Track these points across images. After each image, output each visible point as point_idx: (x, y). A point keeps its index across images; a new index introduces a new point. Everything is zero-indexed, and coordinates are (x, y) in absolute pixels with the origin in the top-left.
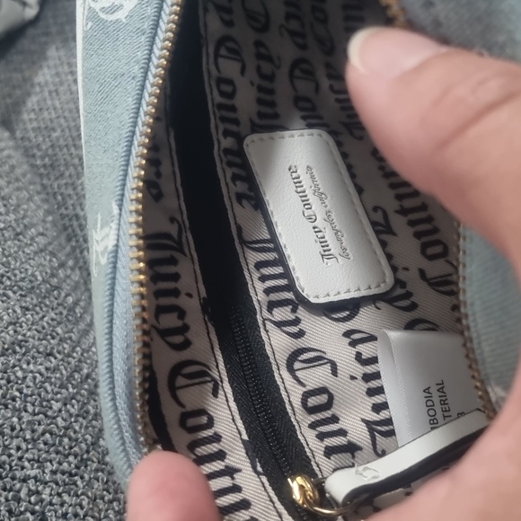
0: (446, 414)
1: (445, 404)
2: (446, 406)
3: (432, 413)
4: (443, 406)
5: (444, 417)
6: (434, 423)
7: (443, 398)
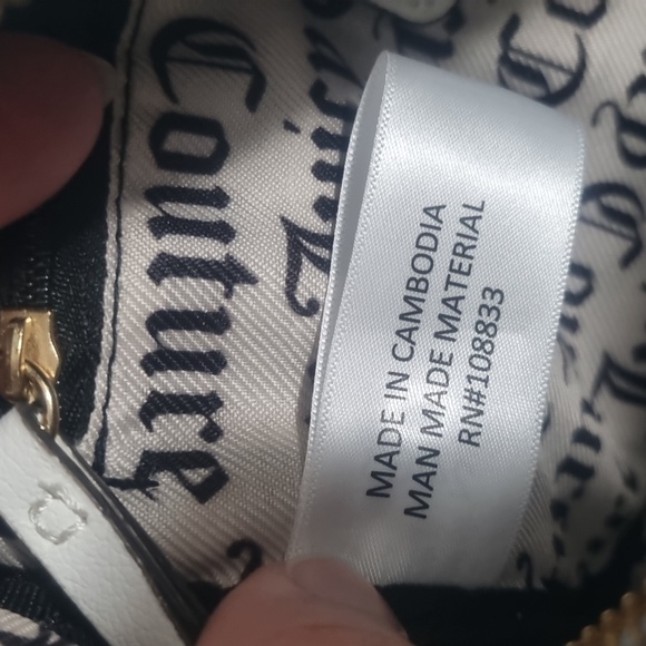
0: (455, 278)
1: (463, 255)
2: (466, 263)
3: (422, 264)
4: (458, 260)
5: (449, 282)
6: (416, 289)
7: (467, 242)
